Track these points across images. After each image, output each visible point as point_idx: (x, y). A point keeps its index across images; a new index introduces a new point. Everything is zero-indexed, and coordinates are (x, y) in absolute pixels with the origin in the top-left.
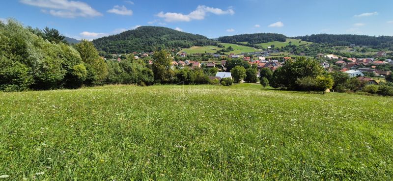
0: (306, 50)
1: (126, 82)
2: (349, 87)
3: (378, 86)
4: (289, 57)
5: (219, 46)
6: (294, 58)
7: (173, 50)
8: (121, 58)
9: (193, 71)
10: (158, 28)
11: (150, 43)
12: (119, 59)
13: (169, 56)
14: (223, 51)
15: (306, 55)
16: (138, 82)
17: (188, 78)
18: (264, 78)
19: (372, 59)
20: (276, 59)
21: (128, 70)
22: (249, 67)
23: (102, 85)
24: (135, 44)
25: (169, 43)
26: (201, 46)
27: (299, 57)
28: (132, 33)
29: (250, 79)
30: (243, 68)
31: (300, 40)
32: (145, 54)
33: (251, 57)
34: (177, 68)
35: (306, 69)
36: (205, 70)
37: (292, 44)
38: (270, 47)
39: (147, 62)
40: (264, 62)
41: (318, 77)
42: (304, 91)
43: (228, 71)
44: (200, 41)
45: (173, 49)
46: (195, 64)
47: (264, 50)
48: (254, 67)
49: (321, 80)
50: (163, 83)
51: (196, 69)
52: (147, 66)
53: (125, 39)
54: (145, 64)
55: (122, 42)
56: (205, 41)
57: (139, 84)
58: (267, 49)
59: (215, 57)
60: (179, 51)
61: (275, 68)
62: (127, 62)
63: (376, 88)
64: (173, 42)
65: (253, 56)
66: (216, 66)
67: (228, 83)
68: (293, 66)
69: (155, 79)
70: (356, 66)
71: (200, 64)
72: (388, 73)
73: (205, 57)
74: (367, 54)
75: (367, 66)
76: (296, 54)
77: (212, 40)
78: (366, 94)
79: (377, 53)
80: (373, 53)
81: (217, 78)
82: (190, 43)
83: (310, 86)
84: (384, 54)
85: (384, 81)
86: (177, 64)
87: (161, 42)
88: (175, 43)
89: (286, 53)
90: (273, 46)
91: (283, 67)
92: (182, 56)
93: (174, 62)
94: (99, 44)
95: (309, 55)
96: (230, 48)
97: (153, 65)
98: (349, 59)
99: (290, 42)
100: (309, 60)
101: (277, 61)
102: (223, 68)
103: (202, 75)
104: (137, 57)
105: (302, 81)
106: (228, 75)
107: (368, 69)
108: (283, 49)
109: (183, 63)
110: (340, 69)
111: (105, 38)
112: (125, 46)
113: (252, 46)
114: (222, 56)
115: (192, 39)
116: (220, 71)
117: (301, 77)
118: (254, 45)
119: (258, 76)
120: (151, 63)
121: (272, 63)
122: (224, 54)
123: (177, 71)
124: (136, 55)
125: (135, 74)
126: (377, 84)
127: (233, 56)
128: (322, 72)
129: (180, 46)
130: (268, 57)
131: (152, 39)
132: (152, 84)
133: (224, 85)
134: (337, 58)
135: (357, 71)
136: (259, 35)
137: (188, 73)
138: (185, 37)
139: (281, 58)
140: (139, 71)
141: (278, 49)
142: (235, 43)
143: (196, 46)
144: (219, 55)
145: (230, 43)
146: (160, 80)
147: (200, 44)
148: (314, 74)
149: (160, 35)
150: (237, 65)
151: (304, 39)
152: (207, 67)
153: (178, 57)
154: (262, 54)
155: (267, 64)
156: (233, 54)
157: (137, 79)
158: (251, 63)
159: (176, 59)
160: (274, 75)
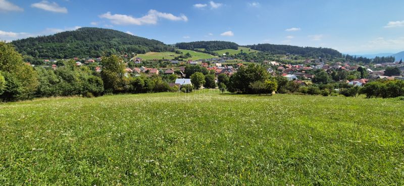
0: (255, 57)
1: (66, 93)
2: (289, 89)
3: (307, 87)
4: (241, 63)
5: (177, 52)
6: (246, 65)
7: (126, 56)
8: (57, 64)
9: (151, 78)
10: (106, 30)
11: (97, 48)
12: (54, 65)
13: (122, 62)
14: (181, 57)
15: (255, 62)
16: (84, 92)
17: (145, 86)
18: (222, 83)
19: (302, 65)
20: (231, 65)
21: (69, 80)
22: (207, 73)
23: (31, 99)
24: (77, 48)
25: (121, 47)
26: (157, 52)
27: (250, 63)
28: (72, 35)
29: (209, 85)
30: (202, 74)
31: (249, 48)
32: (90, 60)
33: (209, 63)
34: (131, 75)
35: (256, 75)
36: (164, 77)
37: (243, 52)
38: (225, 54)
39: (93, 69)
40: (221, 68)
41: (266, 81)
42: (256, 94)
43: (187, 77)
44: (156, 46)
45: (125, 54)
46: (152, 71)
47: (220, 57)
48: (211, 73)
49: (268, 84)
50: (116, 92)
51: (154, 76)
52: (94, 74)
53: (62, 42)
54: (91, 72)
55: (58, 44)
56: (162, 47)
57: (85, 95)
58: (223, 56)
59: (173, 63)
60: (133, 56)
61: (230, 73)
62: (65, 69)
63: (306, 89)
64: (126, 47)
65: (211, 62)
66: (175, 72)
67: (188, 90)
68: (246, 72)
69: (105, 88)
70: (292, 71)
71: (158, 71)
72: (313, 77)
73: (163, 64)
74: (298, 61)
75: (299, 71)
76: (247, 61)
77: (169, 45)
78: (300, 94)
79: (305, 60)
80: (303, 61)
81: (177, 84)
82: (145, 48)
83: (261, 89)
84: (309, 61)
85: (311, 83)
86: (132, 71)
87: (110, 46)
88: (128, 48)
89: (239, 60)
90: (227, 53)
91: (238, 73)
92: (137, 62)
93: (128, 69)
94: (23, 47)
95: (257, 62)
96: (188, 55)
97: (102, 72)
98: (287, 65)
99: (242, 50)
100: (258, 66)
101: (232, 67)
102: (182, 74)
103: (161, 82)
104: (80, 64)
105: (254, 85)
106: (188, 82)
107: (300, 73)
108: (236, 57)
109: (138, 70)
110: (281, 74)
111: (31, 40)
112: (61, 49)
113: (209, 53)
114: (180, 63)
115: (147, 44)
116: (179, 78)
117: (252, 81)
118: (211, 52)
119: (216, 81)
120: (99, 70)
121: (228, 69)
122: (182, 60)
123: (133, 79)
124: (78, 61)
125: (79, 84)
126: (306, 85)
127: (191, 63)
128: (269, 76)
129: (134, 52)
130: (224, 64)
131: (99, 43)
132: (102, 94)
133: (184, 92)
134: (278, 64)
135: (293, 75)
136: (214, 42)
137: (145, 81)
138: (139, 41)
139: (235, 64)
140: (84, 79)
141: (232, 56)
142: (193, 50)
143: (152, 51)
144: (177, 61)
145: (188, 49)
146: (111, 90)
147: (156, 50)
148: (263, 78)
149: (108, 39)
150: (196, 71)
151: (253, 47)
152: (165, 74)
153: (132, 64)
154: (218, 61)
155: (224, 70)
156: (191, 61)
157: (81, 89)
158: (209, 69)
159: (130, 66)
160: (230, 80)
